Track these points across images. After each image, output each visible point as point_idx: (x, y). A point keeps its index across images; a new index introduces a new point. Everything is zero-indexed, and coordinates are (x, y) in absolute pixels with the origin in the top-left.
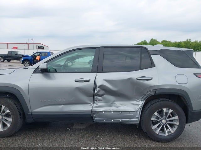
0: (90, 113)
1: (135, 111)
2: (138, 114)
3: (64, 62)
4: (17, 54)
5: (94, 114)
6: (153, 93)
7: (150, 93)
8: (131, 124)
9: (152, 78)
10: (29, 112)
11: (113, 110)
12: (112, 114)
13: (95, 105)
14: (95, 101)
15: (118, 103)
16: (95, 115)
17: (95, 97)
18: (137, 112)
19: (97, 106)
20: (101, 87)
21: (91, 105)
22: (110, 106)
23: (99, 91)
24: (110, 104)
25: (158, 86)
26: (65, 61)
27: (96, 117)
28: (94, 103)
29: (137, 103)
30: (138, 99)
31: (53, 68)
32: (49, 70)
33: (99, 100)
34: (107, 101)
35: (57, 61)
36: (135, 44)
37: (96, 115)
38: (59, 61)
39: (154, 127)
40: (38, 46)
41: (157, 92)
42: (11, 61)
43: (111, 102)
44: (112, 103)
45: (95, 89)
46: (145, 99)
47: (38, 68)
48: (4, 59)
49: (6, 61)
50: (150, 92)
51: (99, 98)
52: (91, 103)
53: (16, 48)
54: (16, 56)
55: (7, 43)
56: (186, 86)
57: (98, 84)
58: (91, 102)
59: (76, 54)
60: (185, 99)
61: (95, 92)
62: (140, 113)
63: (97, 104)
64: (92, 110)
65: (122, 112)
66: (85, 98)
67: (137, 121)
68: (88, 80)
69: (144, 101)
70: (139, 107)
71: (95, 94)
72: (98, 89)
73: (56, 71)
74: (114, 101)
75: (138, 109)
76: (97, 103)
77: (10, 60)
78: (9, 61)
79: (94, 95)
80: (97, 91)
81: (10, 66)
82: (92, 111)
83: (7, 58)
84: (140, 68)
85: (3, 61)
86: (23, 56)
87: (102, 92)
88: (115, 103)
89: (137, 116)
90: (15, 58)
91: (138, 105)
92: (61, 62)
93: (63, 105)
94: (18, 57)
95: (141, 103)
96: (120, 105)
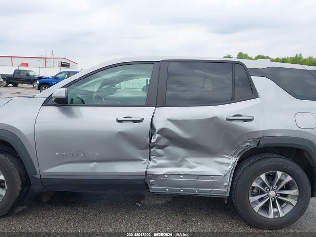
0: (144, 177)
1: (222, 175)
2: (227, 181)
3: (98, 87)
4: (28, 75)
5: (151, 179)
6: (254, 145)
7: (248, 144)
8: (214, 198)
9: (253, 118)
10: (36, 174)
11: (182, 172)
12: (182, 179)
13: (152, 164)
14: (152, 157)
15: (191, 161)
16: (151, 181)
17: (152, 150)
18: (225, 176)
19: (155, 165)
20: (163, 131)
21: (145, 164)
22: (179, 166)
23: (158, 140)
24: (177, 162)
25: (264, 131)
26: (99, 85)
27: (153, 185)
28: (150, 159)
29: (226, 161)
30: (227, 154)
31: (79, 98)
32: (72, 100)
33: (159, 155)
34: (172, 157)
35: (84, 85)
36: (225, 57)
37: (153, 181)
38: (89, 85)
39: (253, 199)
40: (61, 62)
41: (261, 143)
42: (19, 85)
43: (180, 159)
44: (182, 161)
45: (151, 135)
46: (239, 154)
47: (51, 97)
48: (9, 83)
49: (11, 85)
50: (249, 142)
51: (159, 151)
52: (145, 160)
53: (27, 65)
54: (27, 77)
55: (12, 57)
56: (312, 133)
57: (158, 127)
58: (145, 157)
59: (119, 72)
60: (310, 156)
61: (152, 141)
62: (230, 178)
63: (155, 162)
64: (146, 171)
65: (199, 176)
66: (133, 151)
67: (225, 192)
68: (139, 119)
69: (238, 159)
70: (229, 168)
71: (152, 144)
72: (157, 135)
73: (83, 103)
74: (185, 157)
75: (226, 172)
76: (155, 160)
77: (17, 84)
78: (15, 85)
79: (150, 146)
80: (155, 139)
81: (18, 93)
82: (146, 174)
83: (13, 82)
84: (233, 100)
85: (7, 86)
86: (40, 78)
87: (163, 141)
88: (187, 160)
89: (226, 184)
90: (25, 81)
91: (227, 164)
92: (93, 87)
93: (95, 163)
94: (30, 80)
95: (233, 161)
96: (195, 165)
